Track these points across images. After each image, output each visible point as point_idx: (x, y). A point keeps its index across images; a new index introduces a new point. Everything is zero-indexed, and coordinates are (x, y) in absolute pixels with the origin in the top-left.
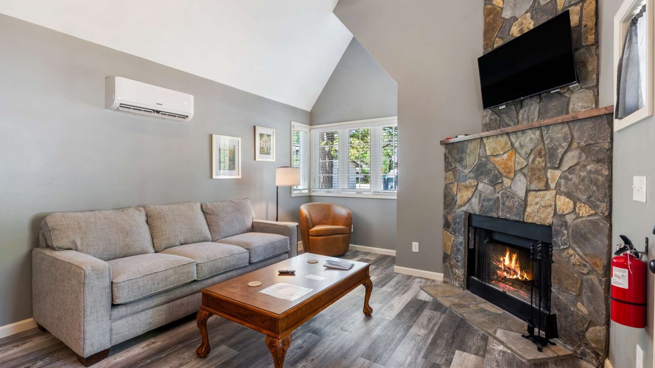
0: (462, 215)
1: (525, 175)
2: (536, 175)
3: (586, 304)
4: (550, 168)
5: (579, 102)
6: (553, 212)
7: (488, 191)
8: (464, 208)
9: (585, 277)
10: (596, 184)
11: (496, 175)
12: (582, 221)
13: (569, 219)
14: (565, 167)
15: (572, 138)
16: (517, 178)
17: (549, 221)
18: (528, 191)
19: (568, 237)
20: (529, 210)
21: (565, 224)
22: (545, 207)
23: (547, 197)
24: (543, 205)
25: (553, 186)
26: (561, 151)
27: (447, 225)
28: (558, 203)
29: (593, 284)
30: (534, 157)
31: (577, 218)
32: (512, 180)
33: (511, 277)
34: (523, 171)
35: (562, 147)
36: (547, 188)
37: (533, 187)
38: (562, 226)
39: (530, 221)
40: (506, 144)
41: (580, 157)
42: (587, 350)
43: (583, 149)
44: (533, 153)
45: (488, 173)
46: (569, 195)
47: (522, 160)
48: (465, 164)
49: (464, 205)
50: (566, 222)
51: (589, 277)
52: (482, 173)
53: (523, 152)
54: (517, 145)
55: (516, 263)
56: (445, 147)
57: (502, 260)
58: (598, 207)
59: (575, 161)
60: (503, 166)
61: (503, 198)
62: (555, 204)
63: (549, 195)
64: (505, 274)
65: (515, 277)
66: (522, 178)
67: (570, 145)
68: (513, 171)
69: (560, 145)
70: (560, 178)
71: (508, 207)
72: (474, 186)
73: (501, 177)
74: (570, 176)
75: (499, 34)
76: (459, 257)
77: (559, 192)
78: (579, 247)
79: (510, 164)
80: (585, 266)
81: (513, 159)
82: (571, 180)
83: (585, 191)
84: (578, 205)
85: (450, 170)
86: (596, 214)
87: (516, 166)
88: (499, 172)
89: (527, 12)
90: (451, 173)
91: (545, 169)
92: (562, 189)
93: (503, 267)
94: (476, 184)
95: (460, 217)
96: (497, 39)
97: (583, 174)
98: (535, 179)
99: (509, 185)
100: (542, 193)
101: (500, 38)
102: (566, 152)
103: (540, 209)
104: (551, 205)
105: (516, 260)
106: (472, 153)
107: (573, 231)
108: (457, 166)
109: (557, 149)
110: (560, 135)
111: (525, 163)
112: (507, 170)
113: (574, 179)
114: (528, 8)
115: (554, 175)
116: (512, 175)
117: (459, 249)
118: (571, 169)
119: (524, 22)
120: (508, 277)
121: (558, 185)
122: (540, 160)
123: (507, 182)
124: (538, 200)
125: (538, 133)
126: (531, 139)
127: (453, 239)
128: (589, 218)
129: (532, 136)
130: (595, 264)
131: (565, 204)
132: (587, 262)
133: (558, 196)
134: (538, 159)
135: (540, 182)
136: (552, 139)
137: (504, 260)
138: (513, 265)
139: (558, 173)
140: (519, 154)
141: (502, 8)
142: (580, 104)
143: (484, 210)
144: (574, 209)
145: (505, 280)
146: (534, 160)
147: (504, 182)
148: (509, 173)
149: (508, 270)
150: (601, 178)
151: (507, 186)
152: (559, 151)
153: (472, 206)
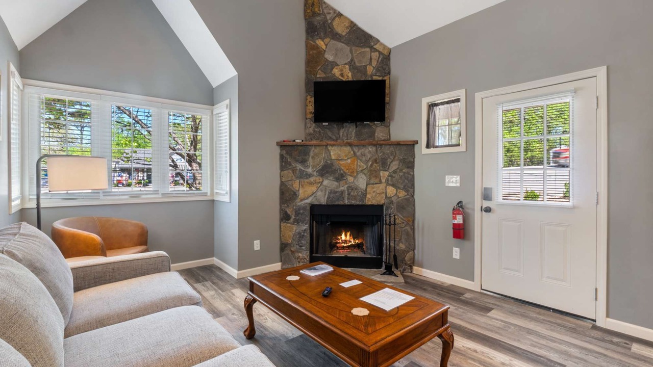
0: (306, 207)
1: (365, 174)
2: (373, 174)
3: (404, 243)
4: (382, 170)
5: (381, 133)
6: (385, 197)
7: (334, 186)
8: (308, 201)
9: (403, 229)
10: (407, 179)
11: (342, 174)
12: (402, 200)
13: (394, 199)
14: (391, 170)
15: (396, 154)
16: (359, 176)
17: (382, 202)
18: (367, 185)
19: (394, 209)
20: (368, 196)
21: (392, 202)
22: (380, 194)
23: (381, 188)
24: (378, 192)
25: (383, 181)
26: (389, 160)
27: (285, 217)
28: (388, 191)
29: (408, 231)
30: (372, 163)
31: (399, 198)
32: (355, 177)
33: (348, 245)
34: (364, 171)
35: (390, 159)
36: (380, 182)
37: (372, 182)
38: (390, 203)
39: (370, 203)
40: (349, 152)
41: (399, 165)
42: (406, 267)
43: (400, 161)
44: (371, 160)
45: (334, 172)
46: (393, 185)
47: (362, 164)
48: (308, 164)
49: (307, 199)
50: (392, 201)
51: (406, 228)
52: (327, 172)
53: (364, 159)
54: (358, 154)
55: (350, 237)
56: (280, 148)
57: (339, 238)
58: (409, 191)
59: (397, 167)
60: (347, 168)
61: (348, 190)
62: (386, 192)
63: (382, 186)
64: (343, 244)
65: (350, 244)
66: (363, 176)
67: (395, 157)
68: (355, 171)
69: (389, 157)
70: (389, 176)
71: (352, 196)
72: (320, 182)
73: (346, 175)
74: (394, 175)
75: (322, 68)
76: (303, 242)
77: (388, 184)
78: (400, 214)
79: (352, 167)
80: (403, 223)
81: (356, 163)
82: (395, 177)
83: (402, 183)
84: (399, 191)
85: (290, 168)
86: (408, 194)
87: (358, 168)
88: (344, 172)
89: (346, 64)
90: (291, 172)
91: (380, 170)
92: (389, 182)
93: (341, 242)
94: (321, 180)
95: (304, 208)
96: (320, 71)
97: (401, 174)
98: (373, 177)
99: (352, 181)
100: (377, 185)
101: (322, 71)
102: (392, 161)
103: (376, 195)
104: (383, 192)
105: (350, 235)
106: (317, 156)
107: (397, 205)
108: (298, 165)
109: (387, 159)
110: (389, 152)
111: (365, 167)
112: (351, 171)
113: (396, 176)
114: (347, 62)
115: (384, 175)
116: (355, 174)
117: (303, 235)
118: (395, 172)
119: (344, 70)
120: (345, 245)
121: (387, 180)
122: (376, 165)
123: (350, 179)
124: (375, 189)
125: (374, 148)
126: (370, 151)
127: (295, 229)
128: (405, 197)
129: (370, 149)
130: (409, 221)
131: (391, 191)
132: (404, 220)
133: (388, 187)
134: (375, 164)
135: (376, 178)
136: (384, 153)
137: (341, 238)
138: (348, 238)
139: (387, 173)
140: (361, 160)
141: (325, 51)
142: (381, 134)
143: (331, 200)
144: (397, 193)
145: (343, 248)
146: (371, 165)
147: (348, 179)
148: (353, 172)
149: (345, 242)
150: (410, 176)
151: (350, 181)
152: (388, 161)
153: (316, 199)
